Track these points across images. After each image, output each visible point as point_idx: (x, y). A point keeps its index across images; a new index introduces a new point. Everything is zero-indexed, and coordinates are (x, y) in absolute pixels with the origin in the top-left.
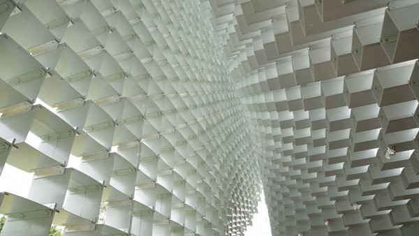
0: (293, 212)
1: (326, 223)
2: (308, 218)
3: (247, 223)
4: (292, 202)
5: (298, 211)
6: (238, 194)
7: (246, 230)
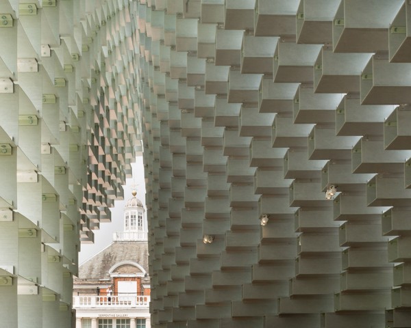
0: (203, 197)
1: (264, 221)
2: (230, 209)
3: (103, 213)
4: (206, 175)
5: (213, 195)
6: (107, 150)
7: (98, 225)
